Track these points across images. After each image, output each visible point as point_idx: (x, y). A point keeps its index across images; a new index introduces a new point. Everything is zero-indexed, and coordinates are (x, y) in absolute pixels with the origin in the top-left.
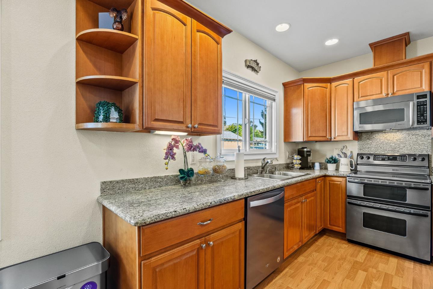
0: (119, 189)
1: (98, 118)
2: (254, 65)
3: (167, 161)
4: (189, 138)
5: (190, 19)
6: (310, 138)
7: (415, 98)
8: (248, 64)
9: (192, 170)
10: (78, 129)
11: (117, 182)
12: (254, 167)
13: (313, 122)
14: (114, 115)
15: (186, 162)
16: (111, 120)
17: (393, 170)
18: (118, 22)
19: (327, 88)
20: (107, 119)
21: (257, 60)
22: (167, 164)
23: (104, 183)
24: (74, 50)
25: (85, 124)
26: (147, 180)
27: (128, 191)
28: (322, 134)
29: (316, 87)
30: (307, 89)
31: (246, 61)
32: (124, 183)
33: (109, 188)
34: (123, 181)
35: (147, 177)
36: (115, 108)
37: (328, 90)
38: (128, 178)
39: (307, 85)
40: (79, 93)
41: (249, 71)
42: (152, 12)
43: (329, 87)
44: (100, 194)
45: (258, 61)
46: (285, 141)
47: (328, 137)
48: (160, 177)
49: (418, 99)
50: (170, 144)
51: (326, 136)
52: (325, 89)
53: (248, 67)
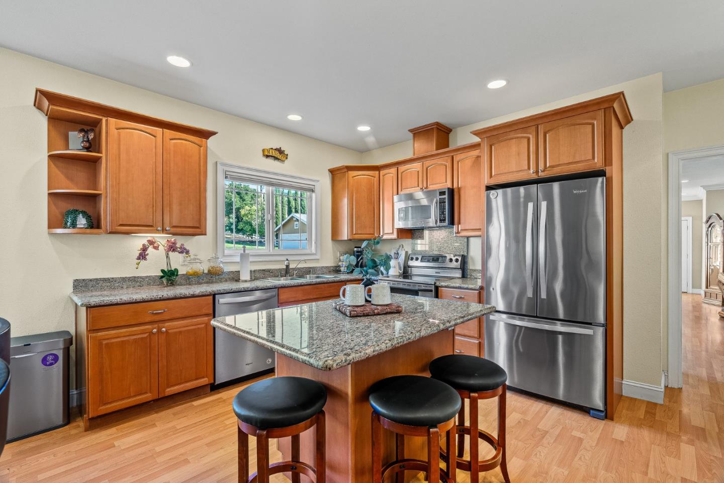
0: (92, 287)
1: (66, 224)
2: (277, 155)
3: (139, 261)
4: (173, 240)
5: (161, 129)
6: (356, 236)
7: (438, 194)
8: (266, 153)
9: (176, 270)
10: (51, 234)
11: (91, 280)
12: (276, 270)
13: (358, 218)
14: (82, 221)
15: (168, 264)
16: (78, 226)
17: (436, 273)
18: (85, 141)
19: (375, 177)
20: (74, 225)
21: (280, 148)
22: (138, 264)
23: (76, 281)
24: (47, 165)
25: (54, 230)
26: (124, 279)
27: (102, 289)
28: (368, 231)
29: (363, 175)
30: (351, 178)
31: (263, 151)
32: (98, 281)
33: (81, 285)
34: (97, 279)
35: (124, 276)
36: (83, 215)
37: (376, 179)
38: (102, 277)
39: (352, 173)
40: (52, 202)
41: (270, 161)
42: (116, 131)
43: (377, 176)
44: (72, 291)
45: (282, 149)
46: (333, 239)
47: (376, 234)
48: (141, 277)
49: (440, 195)
50: (144, 245)
51: (373, 234)
52: (373, 178)
53: (267, 156)
